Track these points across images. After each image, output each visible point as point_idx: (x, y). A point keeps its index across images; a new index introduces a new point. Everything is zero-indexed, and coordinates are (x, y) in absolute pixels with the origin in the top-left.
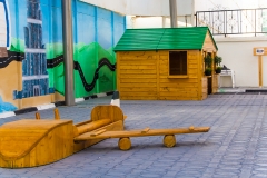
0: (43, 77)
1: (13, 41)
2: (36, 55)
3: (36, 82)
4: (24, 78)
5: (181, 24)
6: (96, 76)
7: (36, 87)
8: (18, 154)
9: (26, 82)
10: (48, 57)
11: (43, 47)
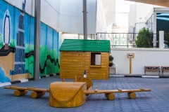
0: (23, 63)
1: (11, 40)
2: (21, 50)
3: (20, 66)
4: (15, 63)
5: (89, 39)
6: (45, 65)
7: (20, 68)
8: (67, 99)
9: (16, 65)
10: (26, 52)
11: (24, 46)
